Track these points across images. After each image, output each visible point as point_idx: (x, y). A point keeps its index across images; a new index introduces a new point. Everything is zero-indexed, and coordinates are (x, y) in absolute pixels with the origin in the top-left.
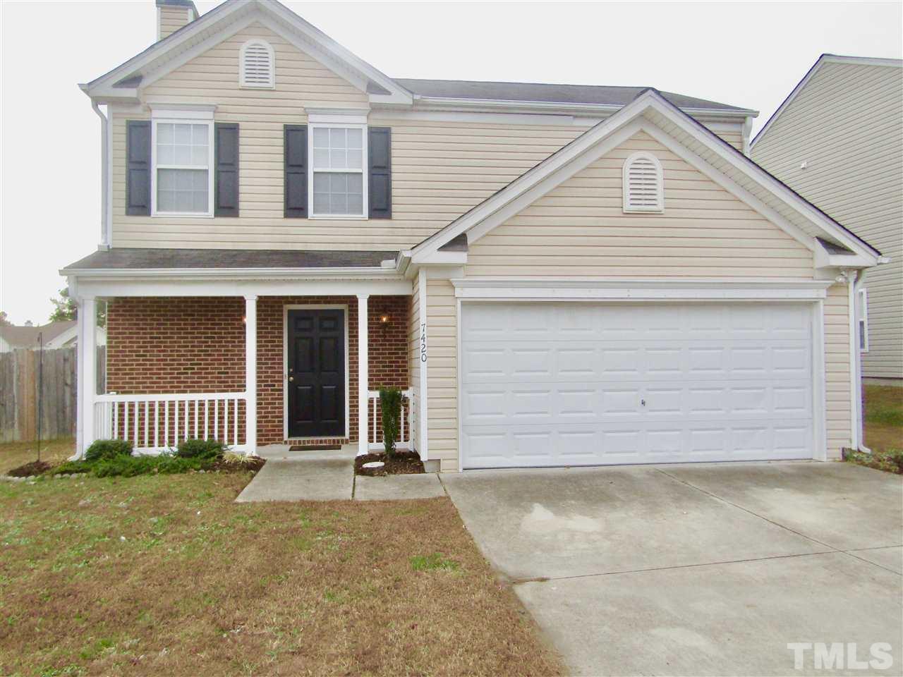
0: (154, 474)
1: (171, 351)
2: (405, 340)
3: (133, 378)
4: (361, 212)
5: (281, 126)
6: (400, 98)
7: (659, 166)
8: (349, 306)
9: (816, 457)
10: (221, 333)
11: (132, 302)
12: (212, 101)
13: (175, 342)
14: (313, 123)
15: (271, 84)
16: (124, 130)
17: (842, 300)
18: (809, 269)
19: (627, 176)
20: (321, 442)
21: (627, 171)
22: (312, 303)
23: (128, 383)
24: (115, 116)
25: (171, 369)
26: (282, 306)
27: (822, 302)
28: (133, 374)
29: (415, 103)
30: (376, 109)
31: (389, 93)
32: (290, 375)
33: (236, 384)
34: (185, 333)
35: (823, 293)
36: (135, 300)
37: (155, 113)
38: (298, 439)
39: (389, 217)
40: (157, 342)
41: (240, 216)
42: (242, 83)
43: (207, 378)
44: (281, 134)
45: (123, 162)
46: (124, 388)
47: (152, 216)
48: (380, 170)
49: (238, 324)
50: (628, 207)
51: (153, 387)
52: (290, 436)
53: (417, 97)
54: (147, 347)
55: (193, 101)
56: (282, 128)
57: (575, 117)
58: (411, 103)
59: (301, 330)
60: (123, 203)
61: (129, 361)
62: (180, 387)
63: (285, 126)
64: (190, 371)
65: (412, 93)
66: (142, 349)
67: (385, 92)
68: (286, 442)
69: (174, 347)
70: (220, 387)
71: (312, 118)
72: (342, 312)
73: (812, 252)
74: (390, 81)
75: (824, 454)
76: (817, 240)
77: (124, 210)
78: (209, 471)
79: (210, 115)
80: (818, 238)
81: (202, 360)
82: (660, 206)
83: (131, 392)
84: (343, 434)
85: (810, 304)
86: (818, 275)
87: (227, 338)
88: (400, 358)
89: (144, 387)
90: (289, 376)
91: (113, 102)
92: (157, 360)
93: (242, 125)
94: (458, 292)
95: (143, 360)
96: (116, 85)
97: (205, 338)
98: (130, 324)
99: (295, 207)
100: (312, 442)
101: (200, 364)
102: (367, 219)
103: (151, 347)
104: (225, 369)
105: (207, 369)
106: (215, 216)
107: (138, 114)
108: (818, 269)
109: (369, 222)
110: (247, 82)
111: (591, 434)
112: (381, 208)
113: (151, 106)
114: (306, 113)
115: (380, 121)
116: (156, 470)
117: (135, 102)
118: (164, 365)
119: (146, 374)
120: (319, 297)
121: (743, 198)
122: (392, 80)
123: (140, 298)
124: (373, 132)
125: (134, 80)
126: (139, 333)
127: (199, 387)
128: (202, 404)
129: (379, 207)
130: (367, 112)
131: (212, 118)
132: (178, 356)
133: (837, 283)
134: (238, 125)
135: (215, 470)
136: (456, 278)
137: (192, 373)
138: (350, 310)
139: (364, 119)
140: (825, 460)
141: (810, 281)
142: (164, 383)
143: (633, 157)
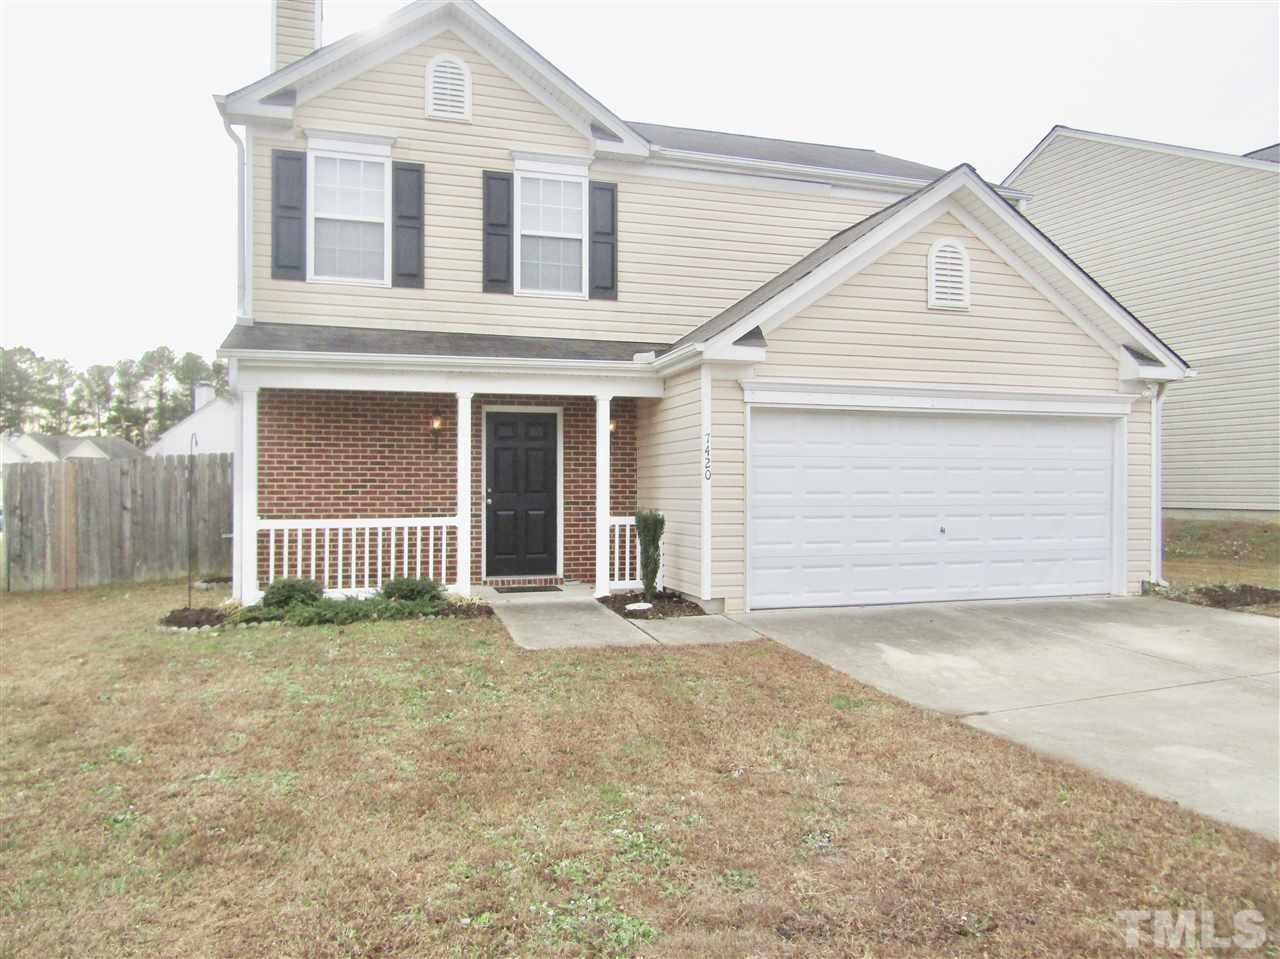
0: (374, 621)
1: (336, 463)
2: (633, 454)
3: (283, 499)
4: (581, 290)
5: (479, 172)
6: (633, 146)
7: (965, 255)
8: (565, 410)
9: (1114, 592)
10: (401, 440)
11: (300, 396)
12: (392, 132)
13: (341, 451)
14: (520, 170)
15: (467, 116)
16: (268, 162)
17: (1145, 417)
18: (1114, 381)
19: (932, 266)
20: (530, 582)
21: (932, 259)
22: (520, 404)
23: (276, 505)
24: (256, 142)
25: (335, 487)
26: (480, 407)
27: (1126, 419)
28: (283, 493)
29: (653, 155)
30: (601, 158)
31: (620, 140)
32: (488, 496)
33: (421, 507)
34: (354, 439)
35: (1127, 409)
36: (324, 394)
37: (312, 143)
38: (499, 579)
39: (614, 298)
40: (316, 451)
41: (426, 286)
42: (430, 111)
43: (383, 499)
44: (479, 182)
45: (267, 206)
46: (271, 511)
47: (308, 281)
48: (604, 236)
49: (425, 429)
50: (933, 302)
51: (310, 511)
52: (488, 575)
53: (655, 148)
54: (302, 457)
55: (366, 130)
56: (481, 175)
57: (834, 186)
58: (647, 155)
59: (502, 438)
60: (267, 261)
61: (278, 474)
62: (347, 510)
63: (485, 172)
64: (360, 490)
65: (649, 142)
66: (295, 460)
67: (615, 138)
68: (485, 583)
69: (340, 457)
70: (401, 510)
71: (520, 164)
72: (554, 416)
73: (1117, 361)
74: (621, 124)
75: (1124, 588)
76: (1122, 348)
77: (269, 271)
78: (440, 617)
79: (387, 150)
80: (1125, 347)
81: (377, 475)
82: (966, 301)
83: (280, 517)
84: (553, 571)
85: (1112, 421)
86: (1122, 387)
87: (409, 446)
88: (628, 476)
89: (298, 511)
90: (487, 498)
91: (253, 122)
92: (317, 475)
93: (428, 167)
94: (748, 396)
95: (297, 474)
96: (263, 101)
97: (381, 446)
98: (279, 426)
99: (497, 279)
100: (519, 582)
101: (374, 481)
102: (587, 298)
103: (308, 457)
104: (407, 487)
105: (383, 487)
106: (393, 285)
107: (289, 142)
108: (1125, 381)
109: (590, 302)
110: (436, 110)
111: (886, 568)
112: (604, 286)
113: (307, 132)
114: (512, 156)
115: (605, 176)
116: (375, 615)
117: (284, 126)
118: (326, 481)
119: (301, 493)
120: (511, 396)
121: (1050, 296)
122: (625, 123)
123: (291, 390)
124: (595, 187)
125: (286, 96)
126: (291, 438)
127: (373, 510)
128: (374, 533)
129: (602, 285)
130: (590, 162)
131: (389, 154)
132: (345, 469)
133: (1143, 397)
134: (422, 166)
135: (447, 615)
136: (747, 377)
137: (363, 493)
138: (565, 415)
139: (584, 171)
140: (1125, 594)
141: (1112, 394)
142: (326, 505)
143: (940, 243)
